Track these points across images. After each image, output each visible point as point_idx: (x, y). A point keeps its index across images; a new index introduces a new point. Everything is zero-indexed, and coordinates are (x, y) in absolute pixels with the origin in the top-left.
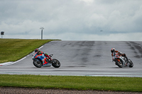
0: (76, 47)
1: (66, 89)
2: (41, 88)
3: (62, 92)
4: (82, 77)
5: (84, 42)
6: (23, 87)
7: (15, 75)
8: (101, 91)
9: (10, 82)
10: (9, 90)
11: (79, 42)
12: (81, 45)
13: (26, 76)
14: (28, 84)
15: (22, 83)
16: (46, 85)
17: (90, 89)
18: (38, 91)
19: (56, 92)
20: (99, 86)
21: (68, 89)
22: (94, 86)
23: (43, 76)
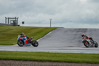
0: (74, 33)
1: (67, 62)
2: (50, 61)
3: (65, 64)
4: (78, 54)
5: (80, 29)
6: (37, 61)
7: (32, 52)
8: (92, 63)
9: (29, 57)
10: (27, 63)
11: (76, 29)
12: (78, 31)
13: (39, 53)
14: (41, 58)
15: (37, 58)
16: (53, 59)
17: (84, 62)
18: (47, 64)
19: (61, 64)
20: (90, 60)
21: (69, 62)
22: (87, 60)
23: (51, 53)
